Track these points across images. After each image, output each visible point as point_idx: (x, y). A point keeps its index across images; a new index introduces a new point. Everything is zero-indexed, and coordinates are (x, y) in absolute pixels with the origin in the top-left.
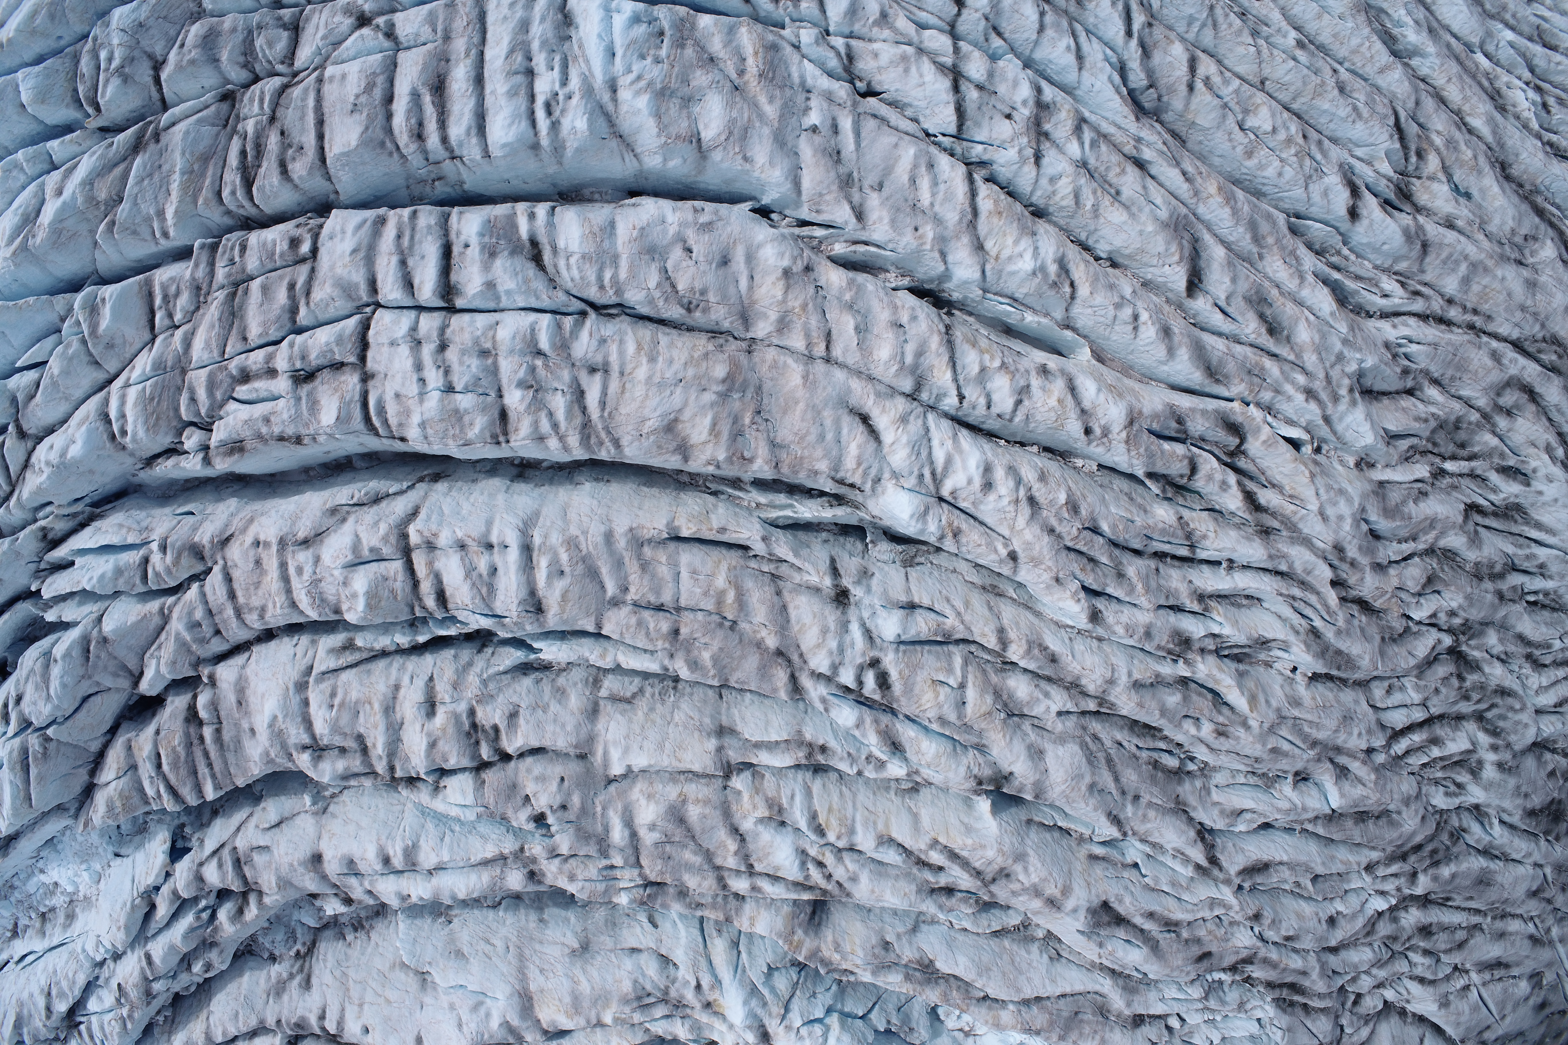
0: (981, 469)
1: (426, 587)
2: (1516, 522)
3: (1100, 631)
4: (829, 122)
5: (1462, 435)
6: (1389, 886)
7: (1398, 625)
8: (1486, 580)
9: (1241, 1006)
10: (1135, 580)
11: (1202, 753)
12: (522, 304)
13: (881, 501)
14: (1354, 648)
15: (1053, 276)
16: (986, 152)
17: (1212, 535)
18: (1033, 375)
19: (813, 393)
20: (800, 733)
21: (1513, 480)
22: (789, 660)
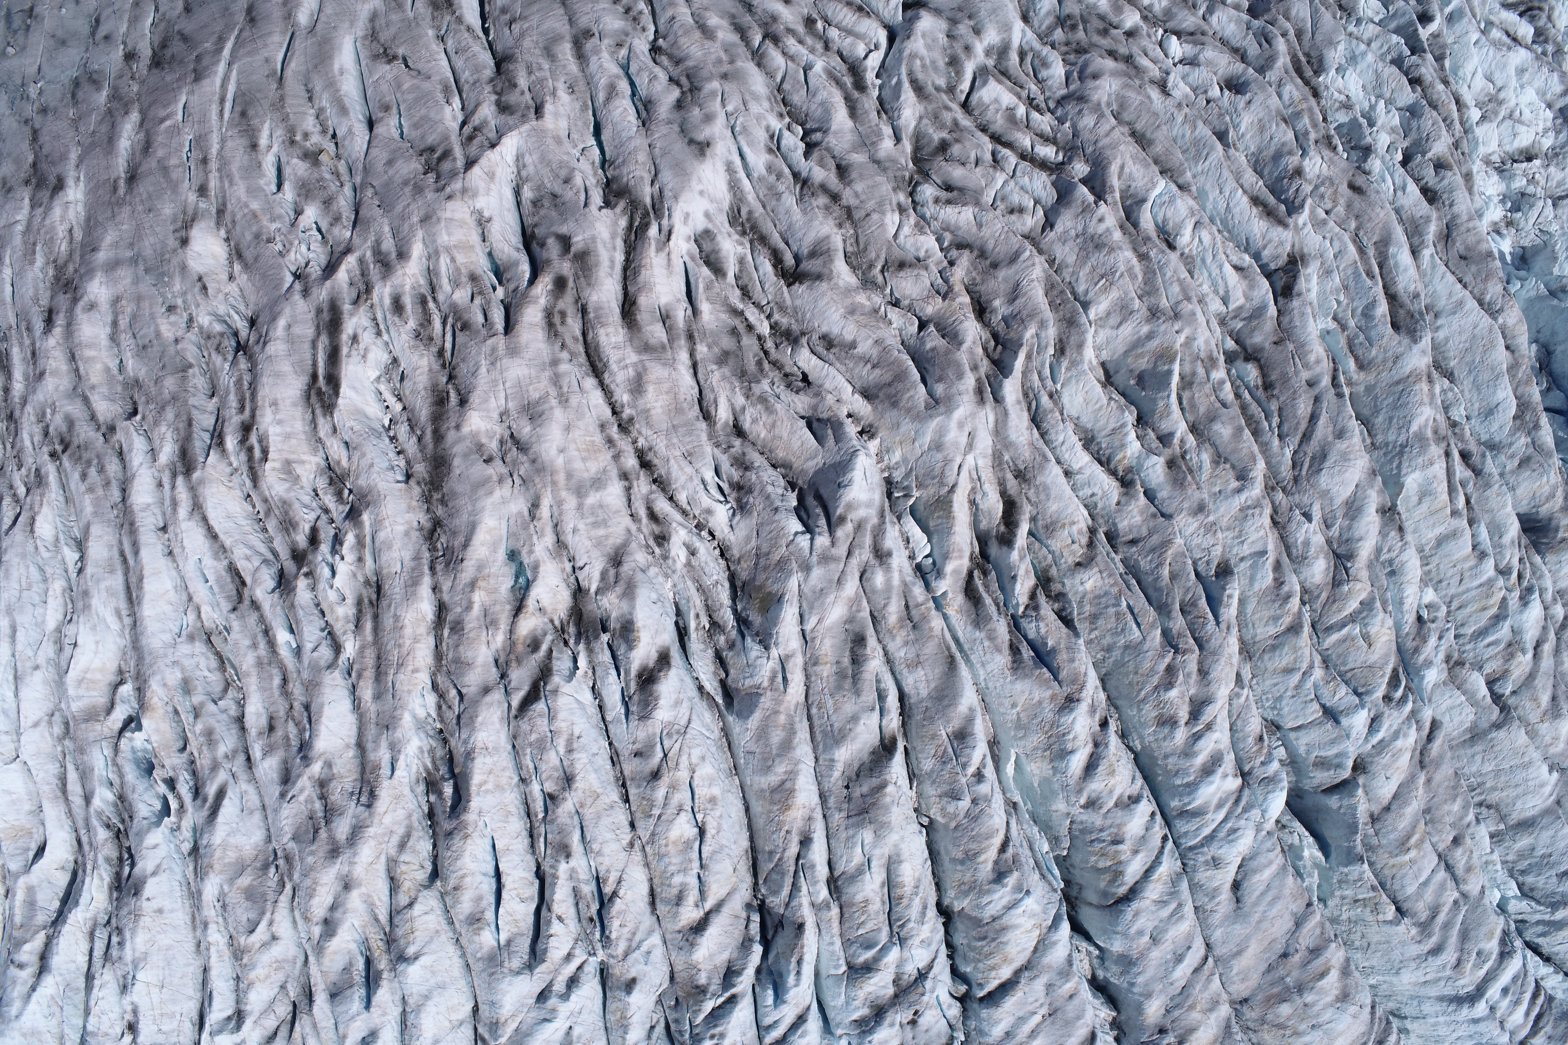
0: (1210, 779)
2: (750, 213)
5: (727, 343)
7: (962, 259)
8: (844, 202)
14: (1037, 295)
15: (1016, 875)
16: (950, 1006)
17: (1075, 529)
18: (1104, 810)
19: (1248, 938)
20: (1444, 683)
21: (716, 251)
22: (1421, 754)
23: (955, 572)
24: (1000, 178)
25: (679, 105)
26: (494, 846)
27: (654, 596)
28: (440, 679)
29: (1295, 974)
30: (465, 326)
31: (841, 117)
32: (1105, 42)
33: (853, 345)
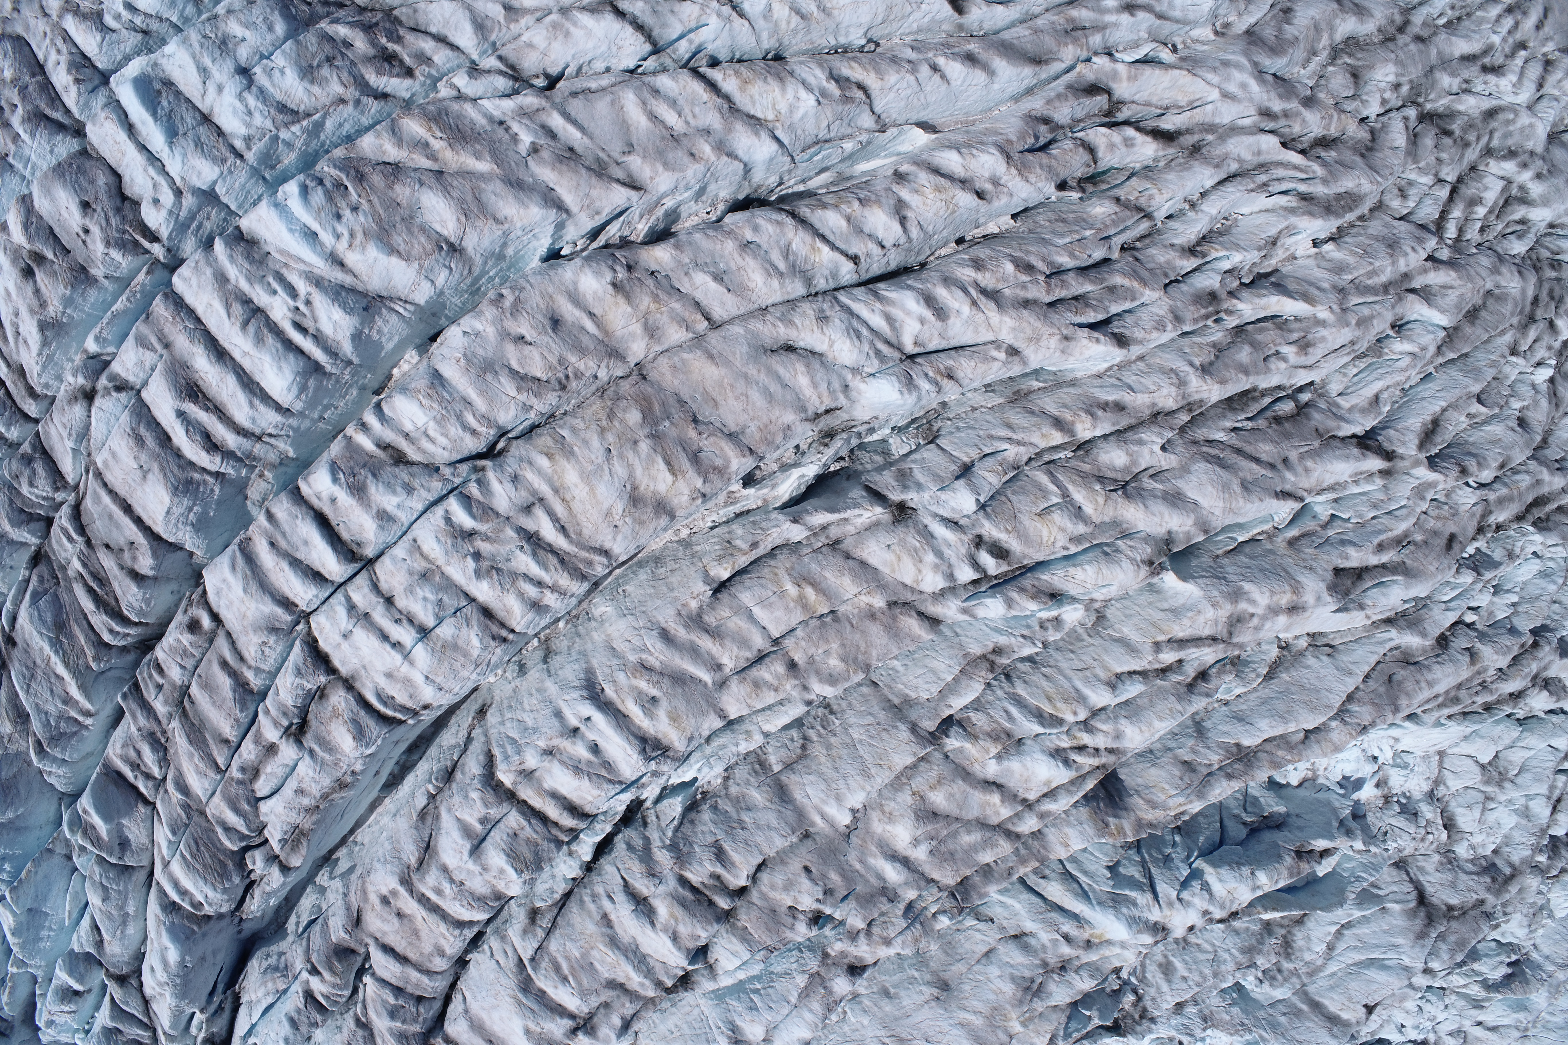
0: (922, 301)
1: (553, 811)
3: (1136, 351)
4: (540, 132)
6: (1541, 353)
7: (1363, 134)
9: (1511, 556)
10: (1126, 282)
11: (1302, 378)
12: (420, 507)
13: (863, 402)
14: (1347, 183)
15: (837, 92)
16: (691, 42)
17: (1154, 191)
18: (895, 188)
19: (728, 364)
20: (966, 655)
22: (905, 604)
29: (673, 432)
32: (1544, 296)
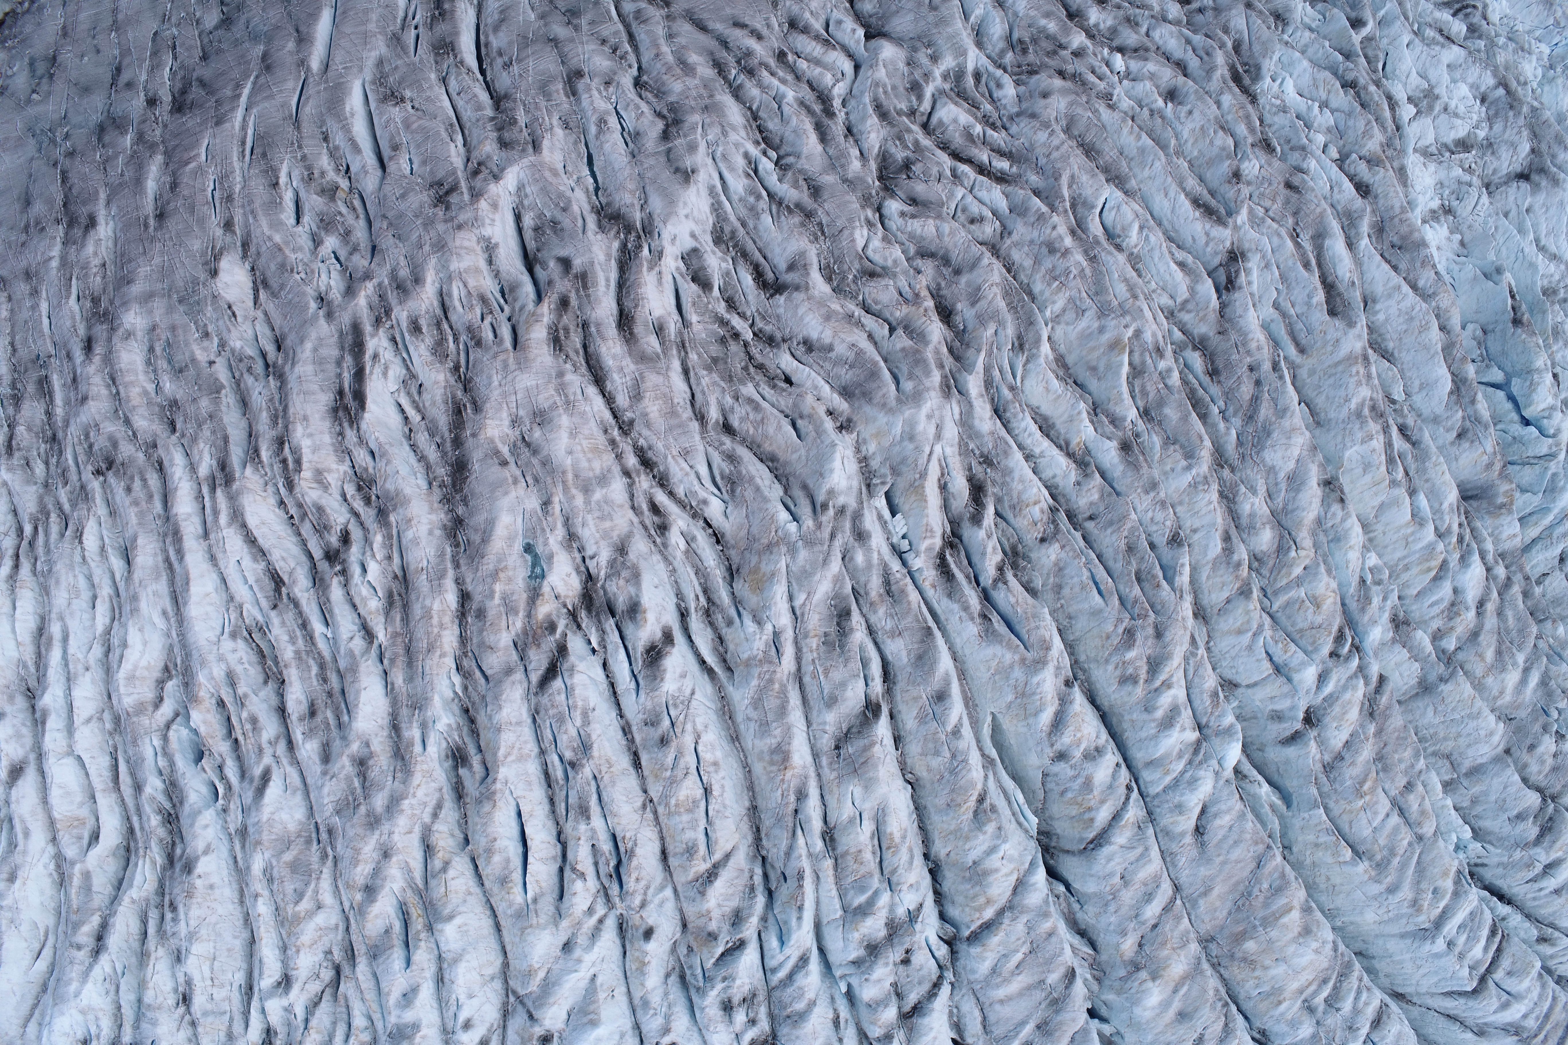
0: (1170, 731)
1: (1493, 949)
2: (732, 232)
5: (715, 350)
6: (1101, 66)
8: (817, 220)
9: (1283, 109)
14: (996, 298)
15: (994, 823)
16: (938, 948)
17: (1037, 508)
18: (1073, 761)
19: (1213, 879)
20: (1390, 641)
21: (703, 268)
22: (1370, 705)
23: (929, 549)
24: (960, 192)
25: (665, 136)
26: (519, 814)
27: (656, 581)
28: (466, 663)
30: (479, 343)
31: (811, 142)
32: (1053, 63)
33: (830, 348)
